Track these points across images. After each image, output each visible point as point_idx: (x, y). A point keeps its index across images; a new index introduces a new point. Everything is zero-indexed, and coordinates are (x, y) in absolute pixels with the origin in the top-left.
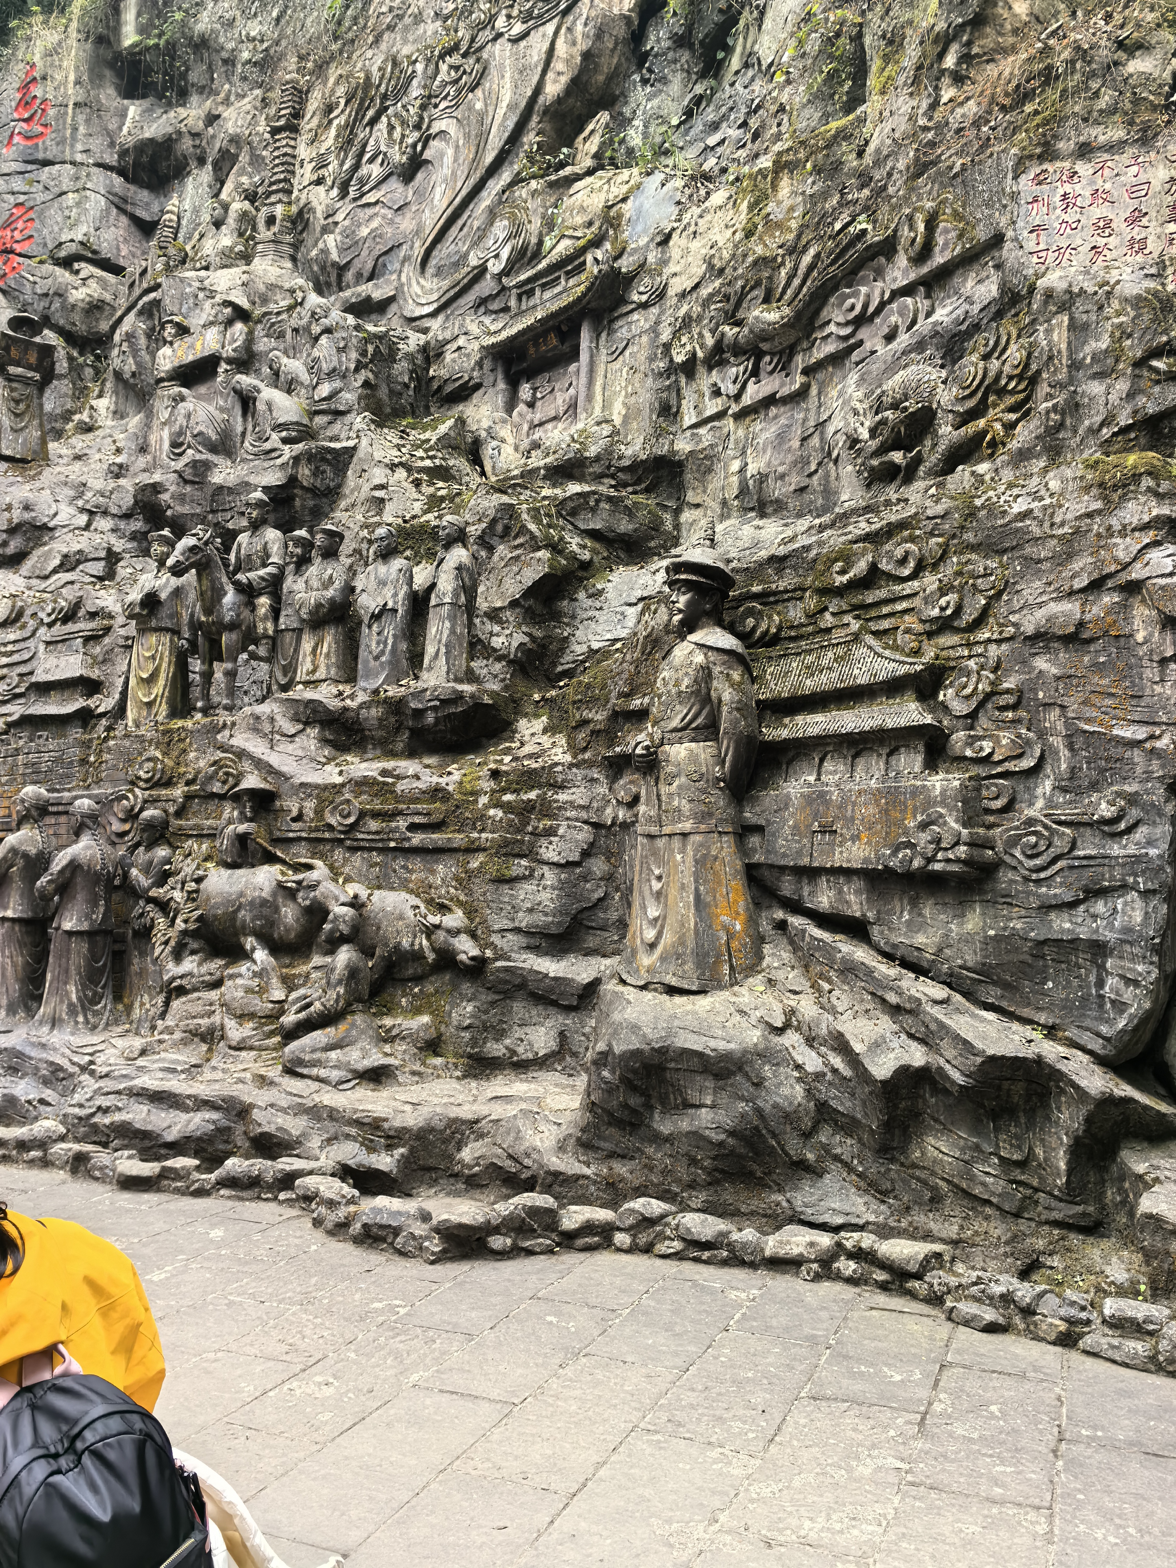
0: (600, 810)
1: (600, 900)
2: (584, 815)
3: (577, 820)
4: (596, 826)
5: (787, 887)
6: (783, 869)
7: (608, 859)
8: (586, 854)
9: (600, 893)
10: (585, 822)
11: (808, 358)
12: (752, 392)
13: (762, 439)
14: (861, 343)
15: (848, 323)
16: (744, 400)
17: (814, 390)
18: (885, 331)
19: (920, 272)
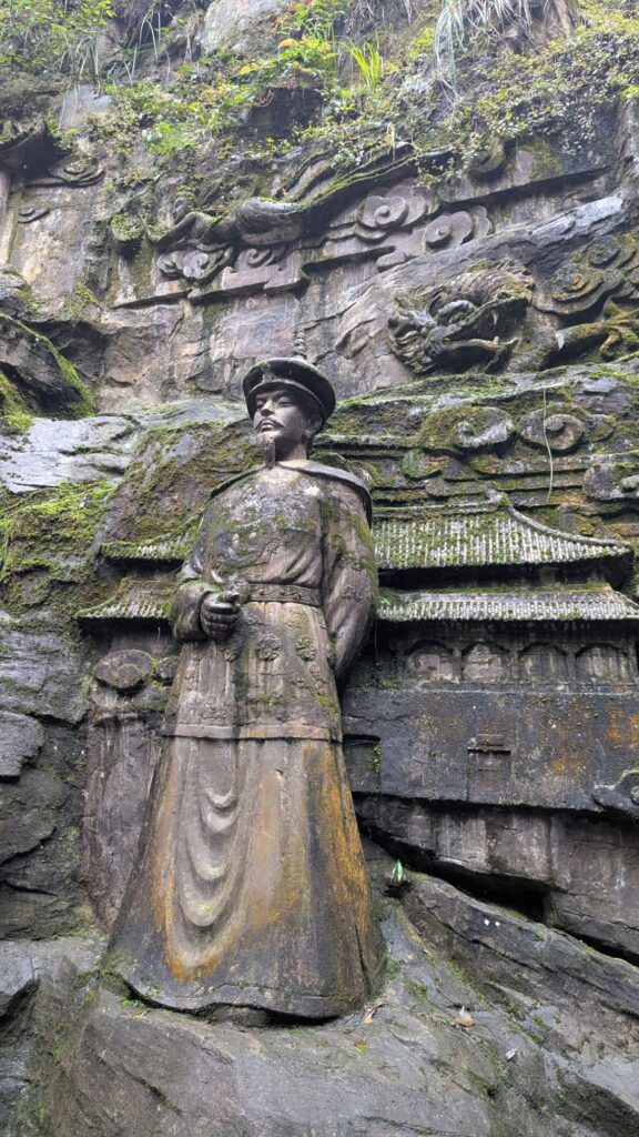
0: (61, 700)
1: (44, 841)
2: (30, 704)
3: (17, 709)
4: (48, 721)
5: (417, 831)
6: (409, 803)
7: (62, 775)
8: (29, 764)
9: (45, 832)
10: (32, 715)
11: (313, 257)
12: (228, 280)
13: (235, 327)
14: (392, 249)
15: (379, 228)
16: (214, 287)
17: (315, 289)
18: (435, 237)
19: (486, 191)
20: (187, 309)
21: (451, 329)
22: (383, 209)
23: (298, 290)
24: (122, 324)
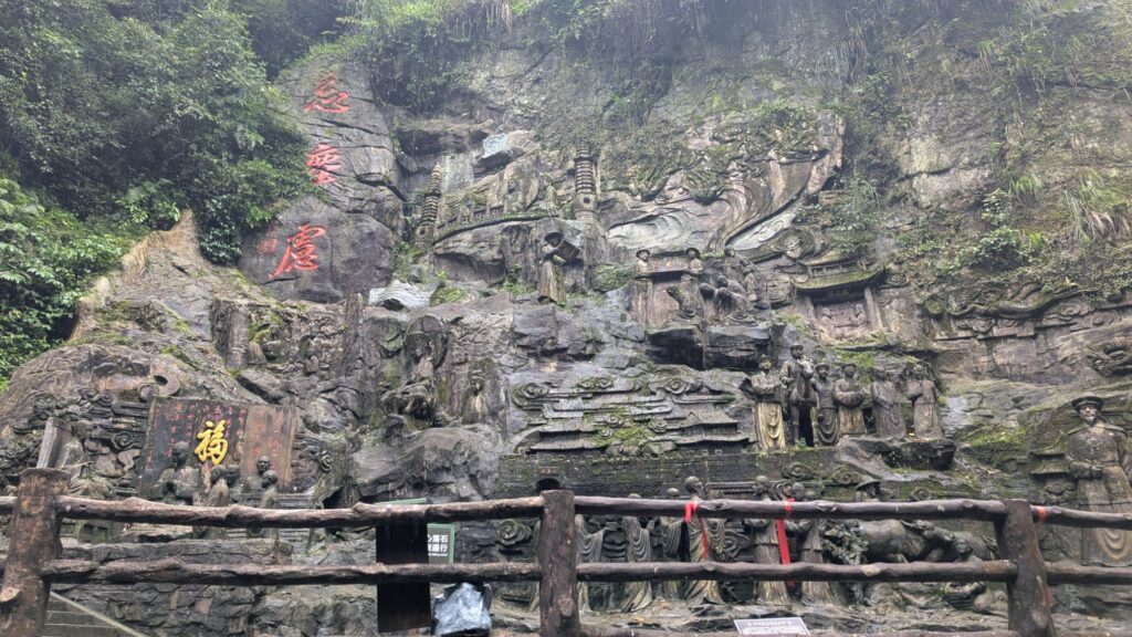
11: (1038, 324)
12: (996, 332)
13: (1006, 351)
14: (1076, 324)
15: (1068, 316)
16: (990, 335)
17: (1041, 336)
18: (1097, 321)
19: (1115, 305)
20: (977, 342)
21: (1118, 362)
22: (1070, 309)
23: (1034, 337)
24: (944, 348)
